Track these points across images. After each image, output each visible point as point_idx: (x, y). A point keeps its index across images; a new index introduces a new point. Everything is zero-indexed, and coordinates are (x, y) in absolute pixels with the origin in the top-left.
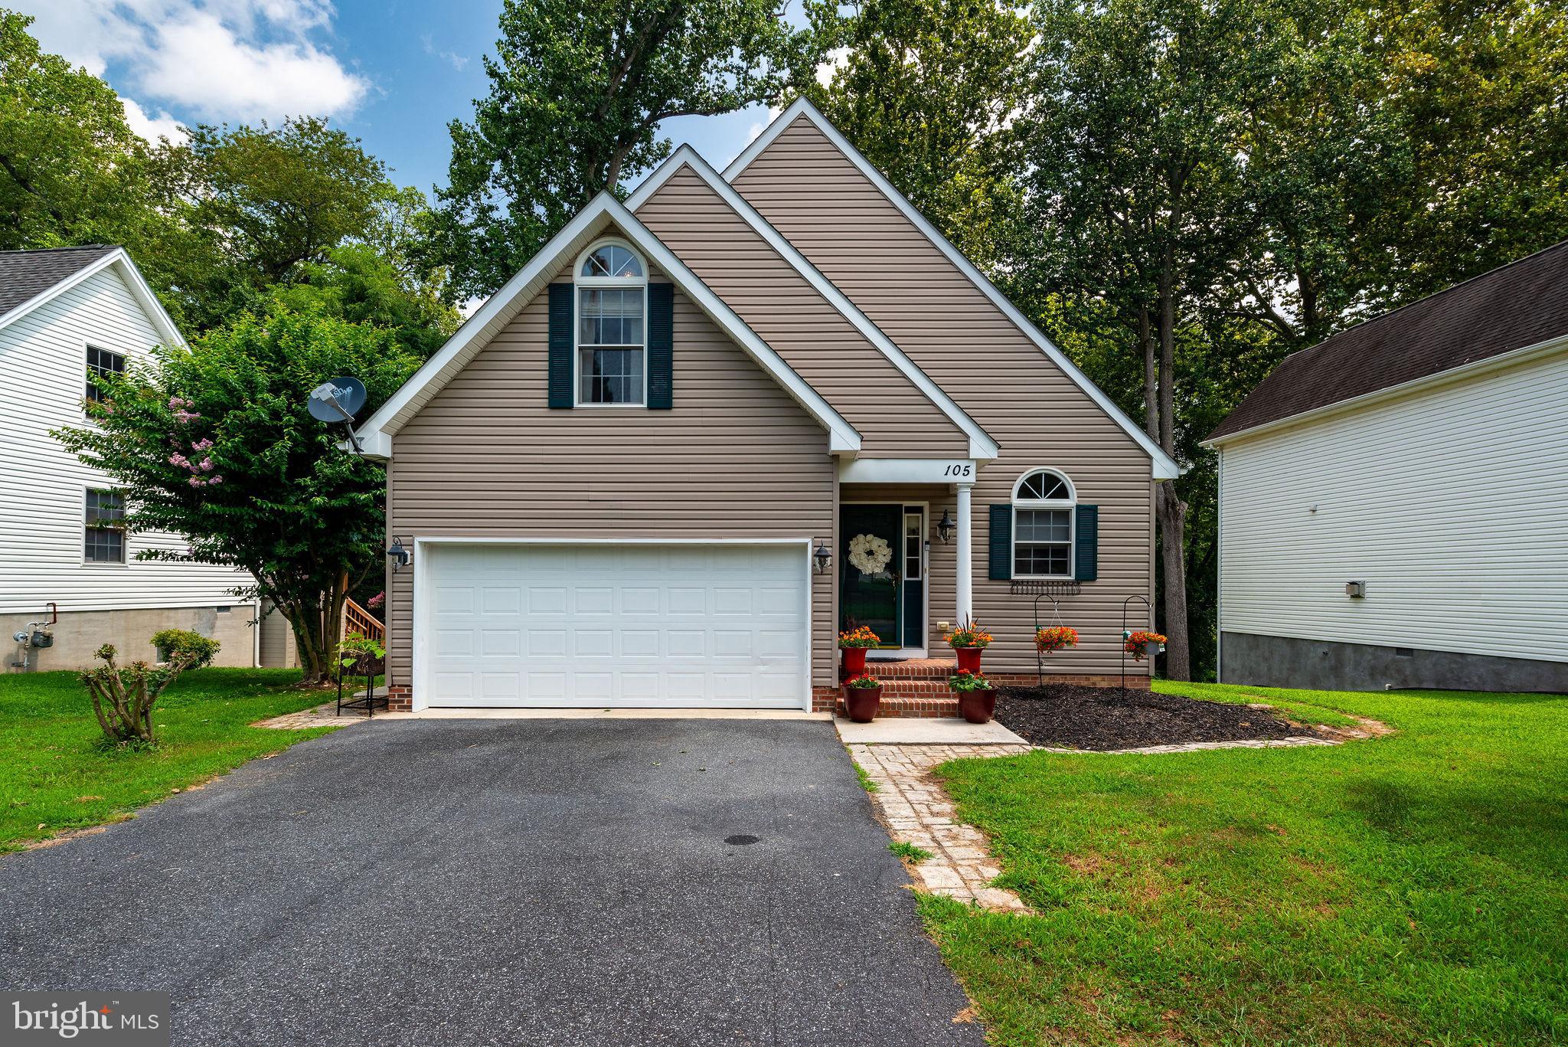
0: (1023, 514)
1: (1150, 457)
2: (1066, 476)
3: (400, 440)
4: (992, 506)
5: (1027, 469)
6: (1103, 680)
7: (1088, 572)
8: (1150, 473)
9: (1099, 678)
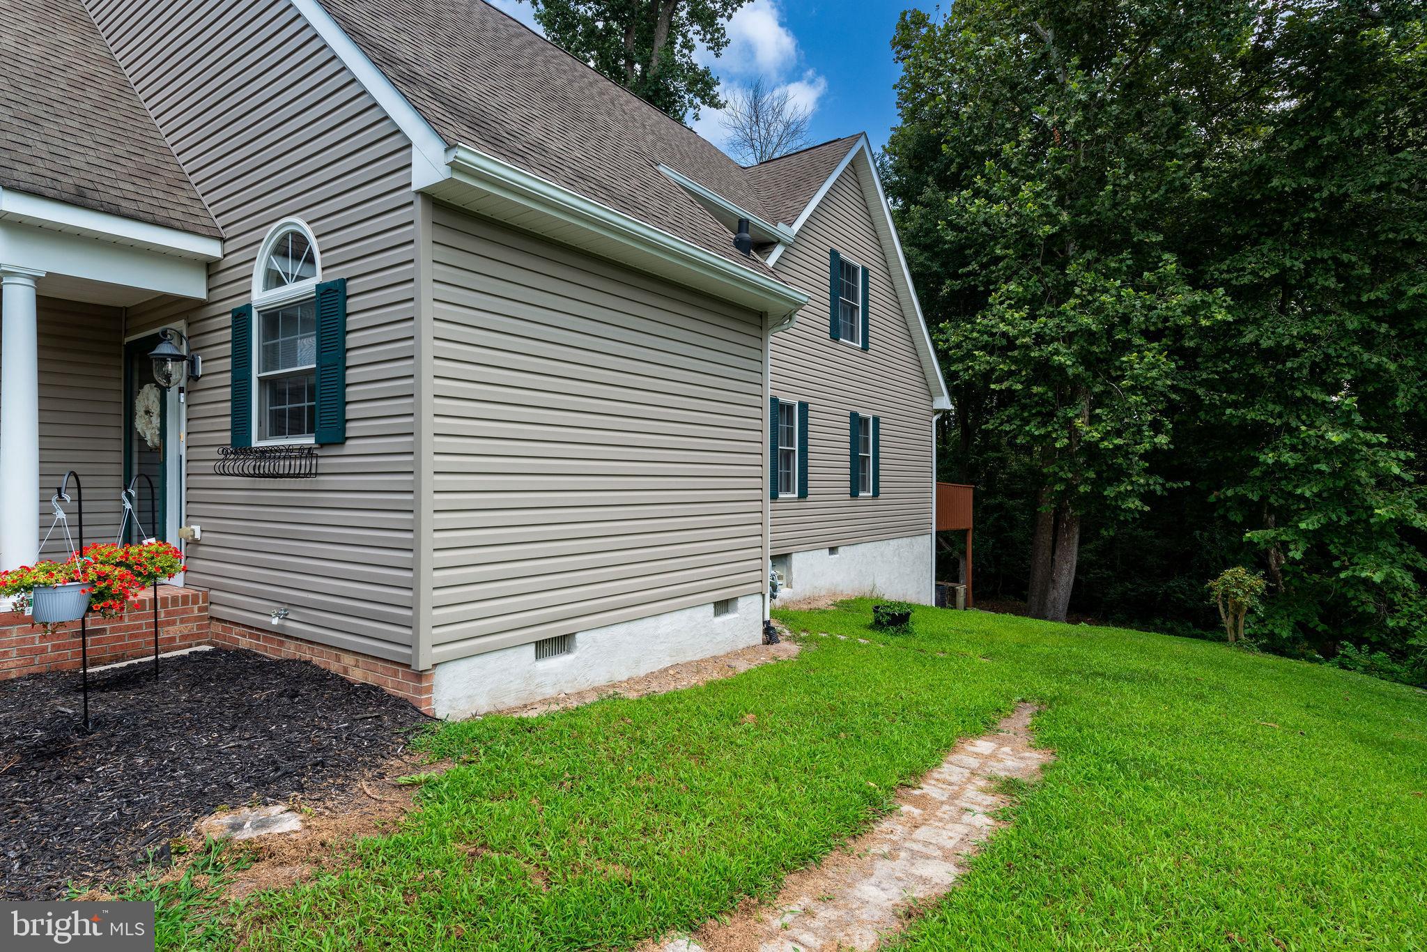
0: (264, 318)
4: (233, 311)
5: (267, 231)
7: (336, 427)
8: (411, 183)
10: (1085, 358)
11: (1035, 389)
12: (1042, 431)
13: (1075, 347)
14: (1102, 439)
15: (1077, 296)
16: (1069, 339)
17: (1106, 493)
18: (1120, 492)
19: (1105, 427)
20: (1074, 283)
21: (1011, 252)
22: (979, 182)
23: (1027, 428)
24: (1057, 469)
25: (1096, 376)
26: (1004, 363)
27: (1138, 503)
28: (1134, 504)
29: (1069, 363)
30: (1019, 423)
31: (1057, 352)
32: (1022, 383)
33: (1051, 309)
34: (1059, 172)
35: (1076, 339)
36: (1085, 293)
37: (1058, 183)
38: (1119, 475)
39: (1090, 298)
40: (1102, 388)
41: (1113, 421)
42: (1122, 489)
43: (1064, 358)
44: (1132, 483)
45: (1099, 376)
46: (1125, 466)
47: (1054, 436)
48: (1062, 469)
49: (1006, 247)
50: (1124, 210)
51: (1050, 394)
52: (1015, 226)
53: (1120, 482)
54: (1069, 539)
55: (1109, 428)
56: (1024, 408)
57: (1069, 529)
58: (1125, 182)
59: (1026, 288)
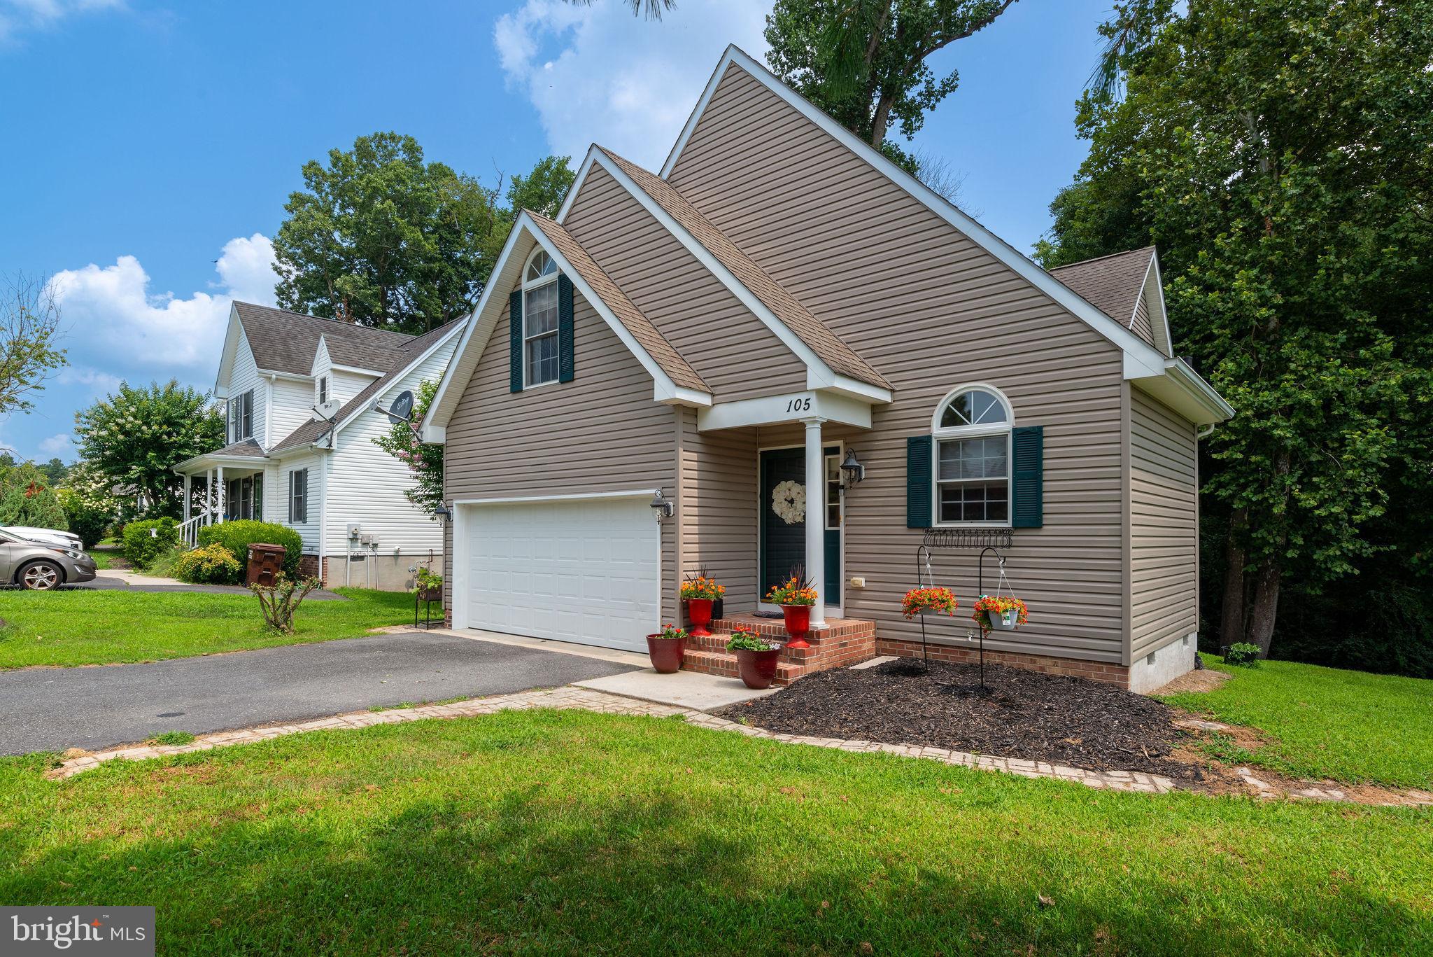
0: (945, 446)
1: (1119, 350)
2: (1000, 392)
3: (450, 430)
4: (909, 439)
5: (949, 390)
6: (1055, 665)
7: (1031, 518)
8: (1120, 373)
9: (1048, 662)
10: (1302, 429)
11: (1253, 459)
12: (1260, 497)
13: (1294, 421)
14: (1317, 508)
15: (1292, 372)
16: (1288, 412)
17: (1315, 557)
18: (1329, 556)
19: (1323, 495)
20: (1289, 360)
21: (1227, 331)
22: (1193, 270)
23: (1244, 494)
24: (1265, 534)
25: (1311, 445)
26: (1225, 433)
27: (1346, 566)
28: (1341, 568)
29: (1288, 435)
30: (1235, 488)
31: (1276, 426)
32: (1241, 452)
33: (1265, 383)
34: (1273, 258)
35: (1295, 412)
36: (1301, 368)
37: (1270, 268)
38: (1327, 540)
39: (1306, 373)
40: (1319, 458)
41: (1330, 489)
42: (1331, 553)
43: (1283, 431)
44: (1341, 548)
45: (1314, 446)
46: (1334, 532)
47: (1271, 501)
48: (1270, 533)
49: (1223, 327)
50: (1337, 290)
51: (1268, 462)
52: (1232, 309)
53: (1329, 546)
54: (1269, 596)
55: (1326, 496)
56: (1241, 474)
57: (1269, 587)
58: (1338, 265)
59: (1239, 365)
